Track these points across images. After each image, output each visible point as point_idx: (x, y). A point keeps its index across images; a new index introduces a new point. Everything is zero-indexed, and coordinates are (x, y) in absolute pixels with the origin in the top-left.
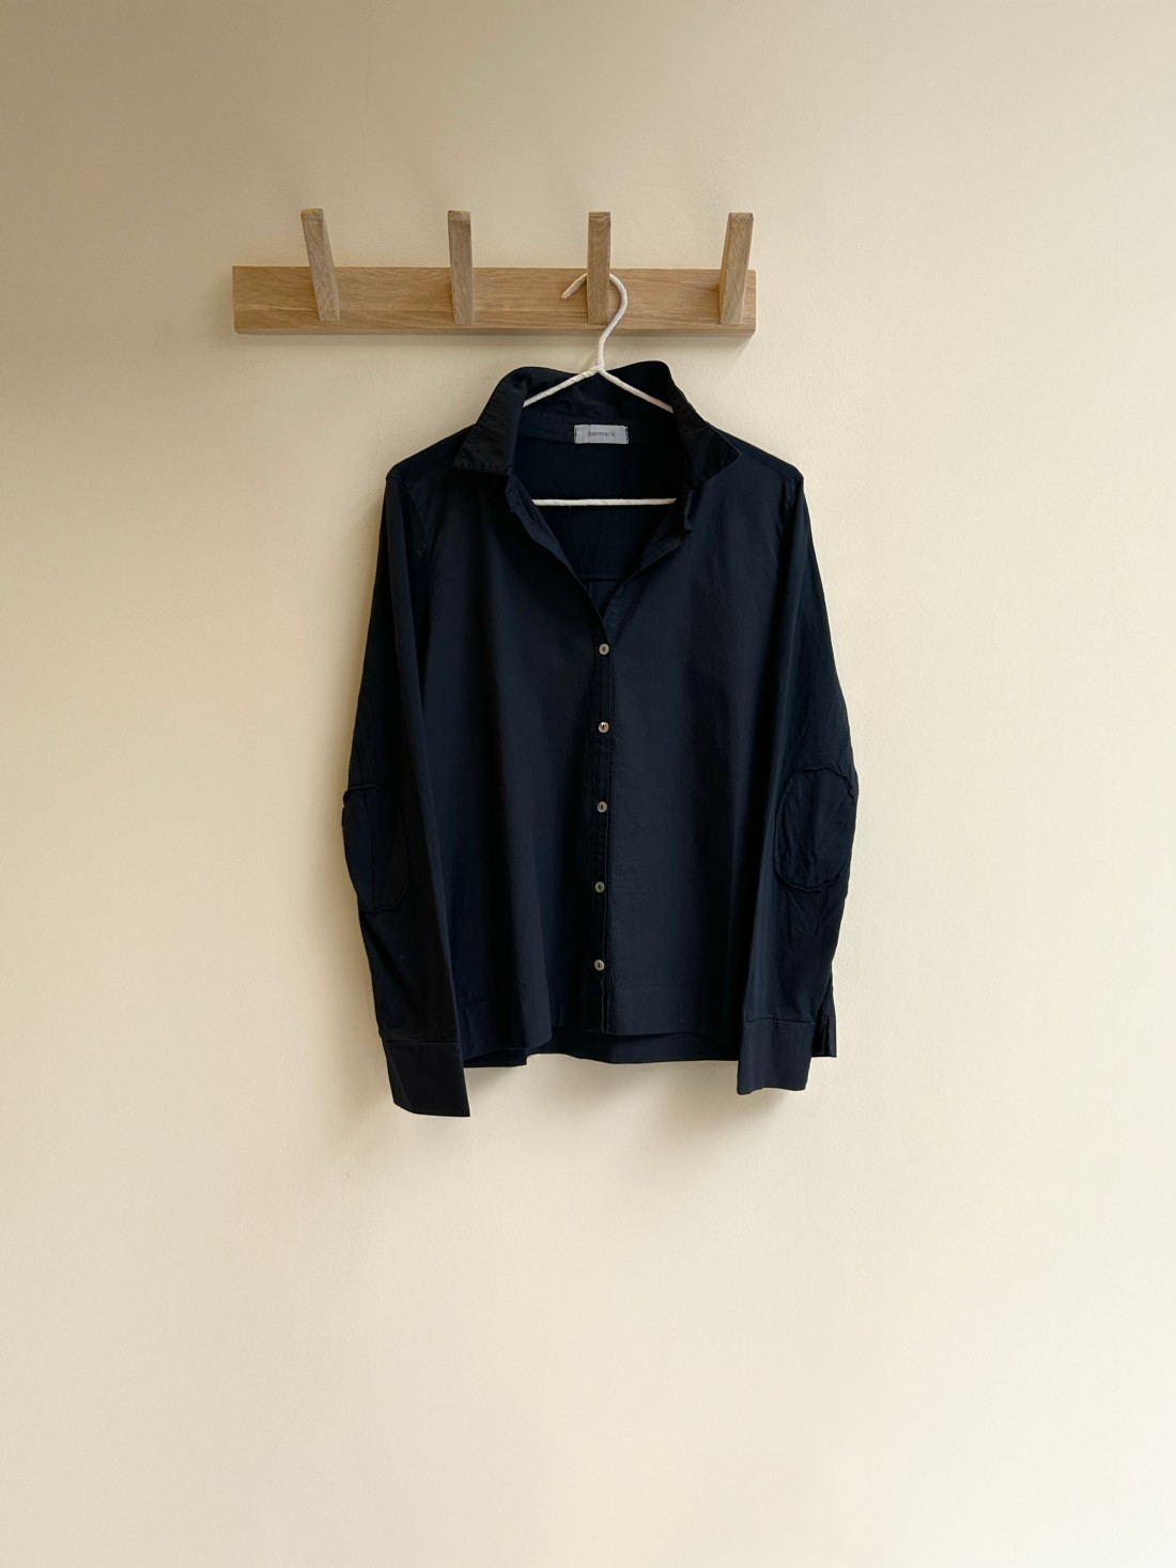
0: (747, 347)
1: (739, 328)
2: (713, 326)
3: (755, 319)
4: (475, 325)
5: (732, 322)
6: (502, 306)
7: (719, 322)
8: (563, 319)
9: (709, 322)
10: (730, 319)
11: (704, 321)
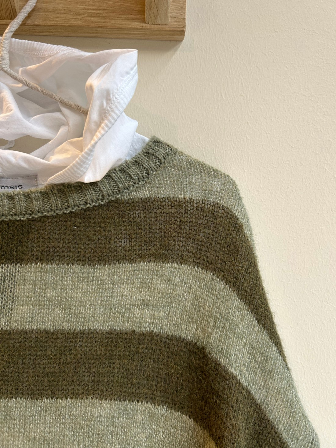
0: (178, 52)
1: (167, 28)
2: (137, 24)
3: (184, 19)
5: (159, 21)
7: (144, 20)
9: (133, 20)
10: (155, 18)
11: (127, 19)
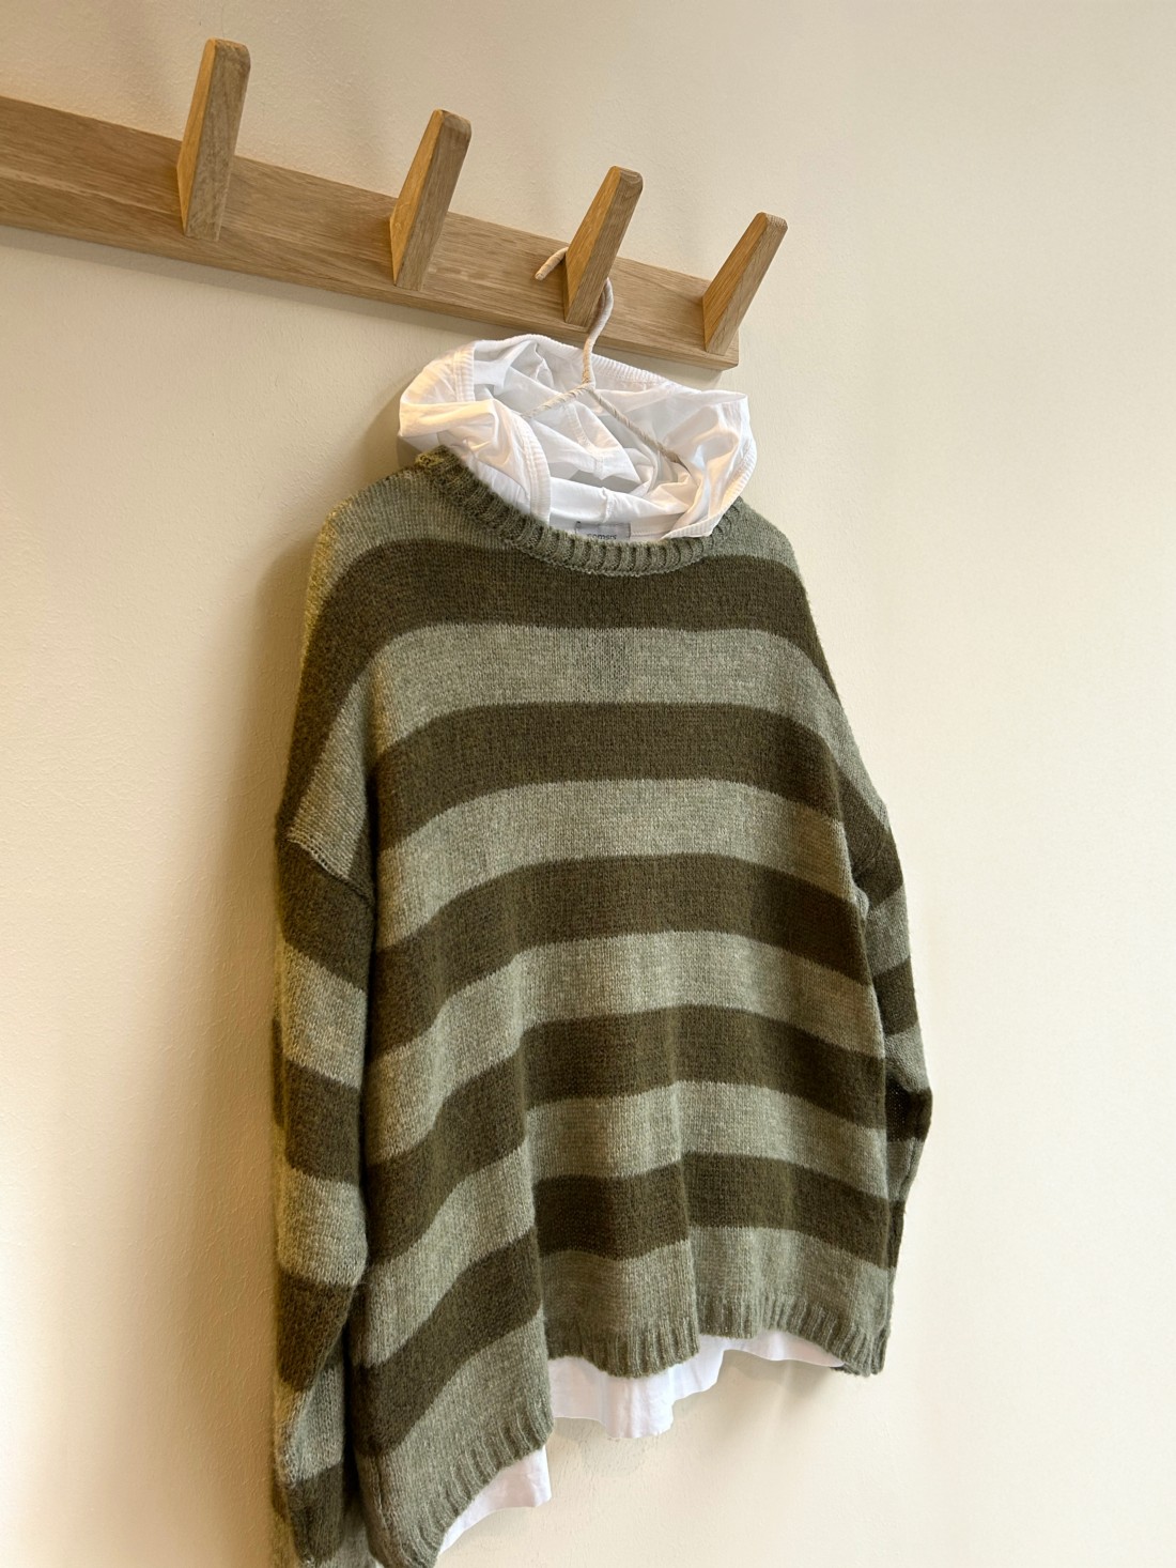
1: (722, 360)
2: (697, 351)
3: (738, 350)
4: (423, 293)
5: (718, 352)
6: (458, 272)
7: (705, 350)
8: (535, 307)
9: (694, 345)
10: (718, 347)
11: (689, 343)
